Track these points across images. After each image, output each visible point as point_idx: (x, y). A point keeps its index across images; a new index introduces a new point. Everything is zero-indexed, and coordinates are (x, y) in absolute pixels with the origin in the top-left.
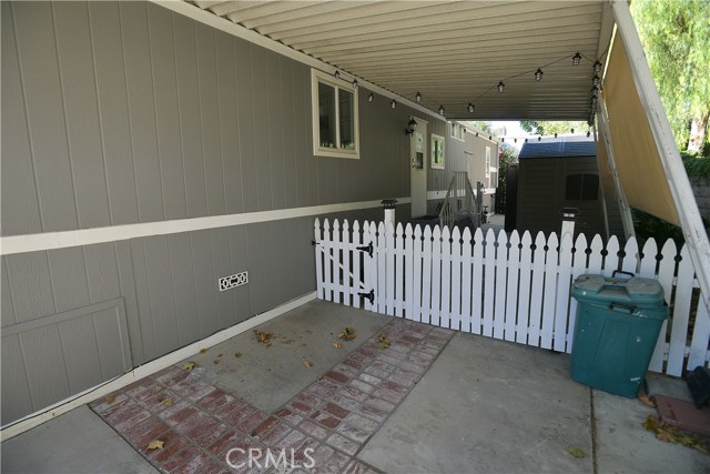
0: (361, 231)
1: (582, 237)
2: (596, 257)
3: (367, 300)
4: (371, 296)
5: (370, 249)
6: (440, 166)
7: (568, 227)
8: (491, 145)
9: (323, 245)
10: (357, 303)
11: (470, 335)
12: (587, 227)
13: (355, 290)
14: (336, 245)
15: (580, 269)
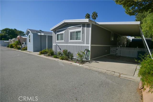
0: (116, 48)
1: (139, 48)
2: (140, 50)
3: (116, 54)
4: (117, 54)
5: (117, 49)
6: (119, 42)
7: (137, 47)
8: (126, 39)
9: (111, 49)
10: (115, 55)
11: (124, 57)
12: (139, 47)
13: (115, 54)
14: (113, 49)
15: (138, 51)
